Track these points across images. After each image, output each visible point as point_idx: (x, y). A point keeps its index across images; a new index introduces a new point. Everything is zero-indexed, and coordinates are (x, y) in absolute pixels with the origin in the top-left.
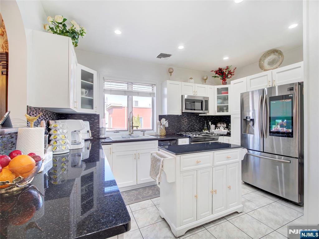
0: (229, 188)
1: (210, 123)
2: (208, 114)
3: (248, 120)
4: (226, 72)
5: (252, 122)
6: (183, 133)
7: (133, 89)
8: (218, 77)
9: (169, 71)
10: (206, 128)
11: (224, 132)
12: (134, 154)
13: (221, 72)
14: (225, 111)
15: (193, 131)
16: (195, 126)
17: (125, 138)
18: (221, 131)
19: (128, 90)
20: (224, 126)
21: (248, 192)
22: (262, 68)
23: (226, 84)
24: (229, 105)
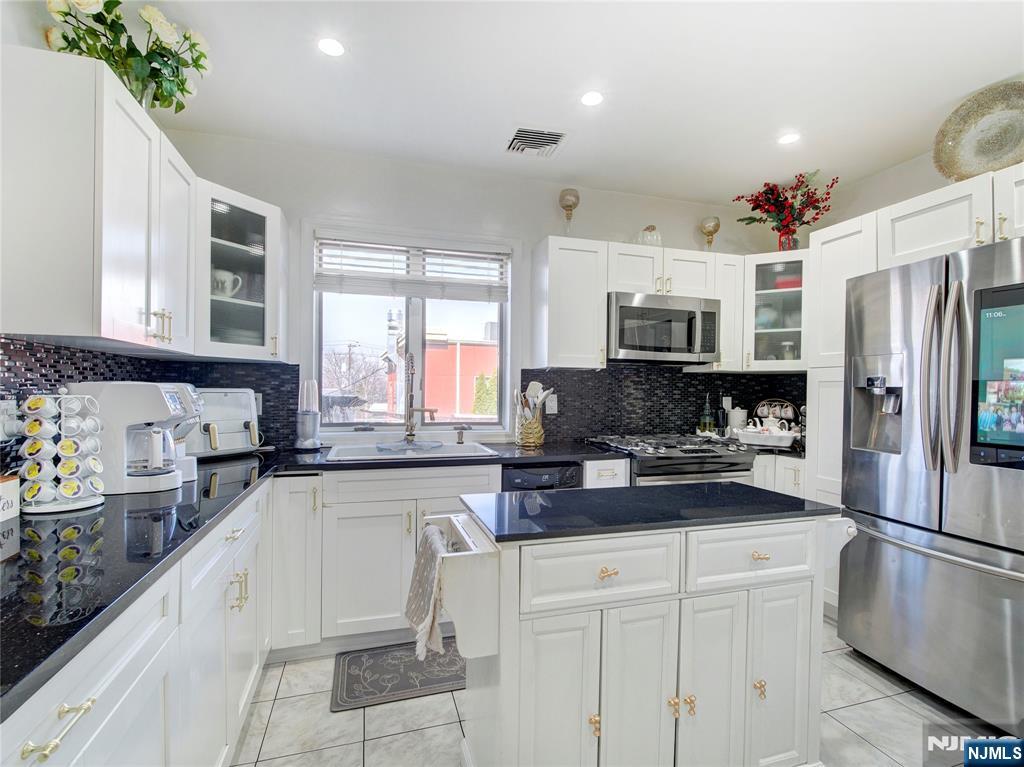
0: (760, 688)
1: (727, 402)
2: (716, 368)
3: (877, 391)
4: (794, 197)
5: (892, 399)
6: (611, 440)
7: (428, 274)
8: (760, 220)
9: (560, 201)
10: (708, 420)
11: (781, 439)
12: (405, 515)
13: (776, 200)
14: (788, 355)
15: (658, 430)
16: (667, 414)
17: (389, 450)
18: (767, 433)
19: (409, 277)
20: (783, 415)
21: (863, 695)
22: (947, 168)
23: (794, 245)
24: (804, 330)
